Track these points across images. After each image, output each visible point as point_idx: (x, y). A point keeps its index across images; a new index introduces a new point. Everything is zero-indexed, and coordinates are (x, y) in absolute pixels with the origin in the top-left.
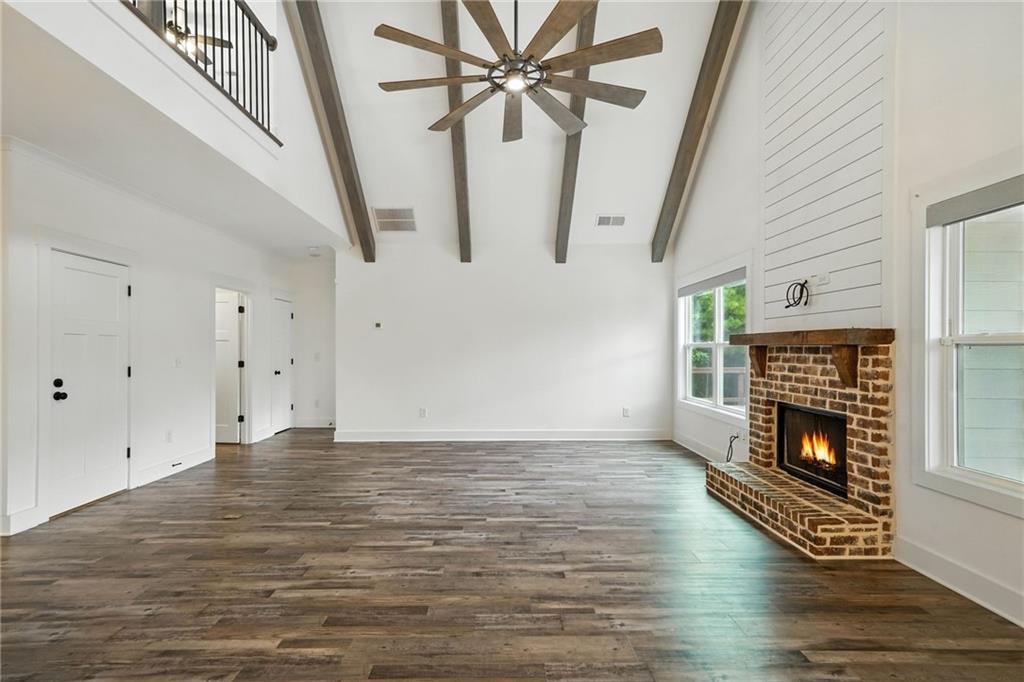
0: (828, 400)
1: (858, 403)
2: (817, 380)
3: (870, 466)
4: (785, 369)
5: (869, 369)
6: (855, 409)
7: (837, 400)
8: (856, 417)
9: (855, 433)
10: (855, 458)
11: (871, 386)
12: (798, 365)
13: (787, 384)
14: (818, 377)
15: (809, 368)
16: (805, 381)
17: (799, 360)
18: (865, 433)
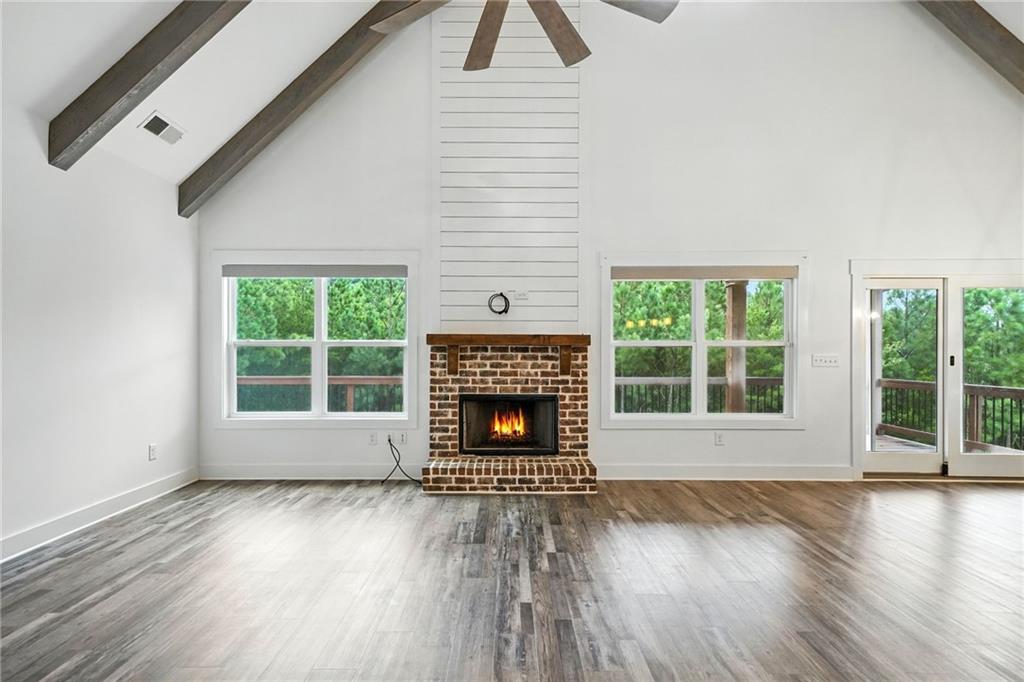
0: (540, 386)
1: (570, 385)
2: (528, 372)
3: (580, 425)
4: (486, 365)
5: (579, 362)
6: (567, 390)
7: (550, 385)
8: (568, 395)
9: (566, 406)
10: (567, 423)
11: (581, 373)
12: (504, 362)
13: (490, 379)
14: (529, 369)
15: (519, 364)
16: (515, 374)
17: (503, 357)
18: (576, 404)
